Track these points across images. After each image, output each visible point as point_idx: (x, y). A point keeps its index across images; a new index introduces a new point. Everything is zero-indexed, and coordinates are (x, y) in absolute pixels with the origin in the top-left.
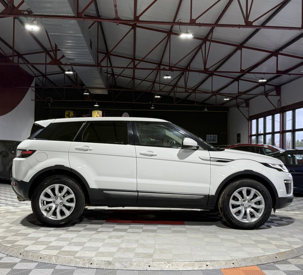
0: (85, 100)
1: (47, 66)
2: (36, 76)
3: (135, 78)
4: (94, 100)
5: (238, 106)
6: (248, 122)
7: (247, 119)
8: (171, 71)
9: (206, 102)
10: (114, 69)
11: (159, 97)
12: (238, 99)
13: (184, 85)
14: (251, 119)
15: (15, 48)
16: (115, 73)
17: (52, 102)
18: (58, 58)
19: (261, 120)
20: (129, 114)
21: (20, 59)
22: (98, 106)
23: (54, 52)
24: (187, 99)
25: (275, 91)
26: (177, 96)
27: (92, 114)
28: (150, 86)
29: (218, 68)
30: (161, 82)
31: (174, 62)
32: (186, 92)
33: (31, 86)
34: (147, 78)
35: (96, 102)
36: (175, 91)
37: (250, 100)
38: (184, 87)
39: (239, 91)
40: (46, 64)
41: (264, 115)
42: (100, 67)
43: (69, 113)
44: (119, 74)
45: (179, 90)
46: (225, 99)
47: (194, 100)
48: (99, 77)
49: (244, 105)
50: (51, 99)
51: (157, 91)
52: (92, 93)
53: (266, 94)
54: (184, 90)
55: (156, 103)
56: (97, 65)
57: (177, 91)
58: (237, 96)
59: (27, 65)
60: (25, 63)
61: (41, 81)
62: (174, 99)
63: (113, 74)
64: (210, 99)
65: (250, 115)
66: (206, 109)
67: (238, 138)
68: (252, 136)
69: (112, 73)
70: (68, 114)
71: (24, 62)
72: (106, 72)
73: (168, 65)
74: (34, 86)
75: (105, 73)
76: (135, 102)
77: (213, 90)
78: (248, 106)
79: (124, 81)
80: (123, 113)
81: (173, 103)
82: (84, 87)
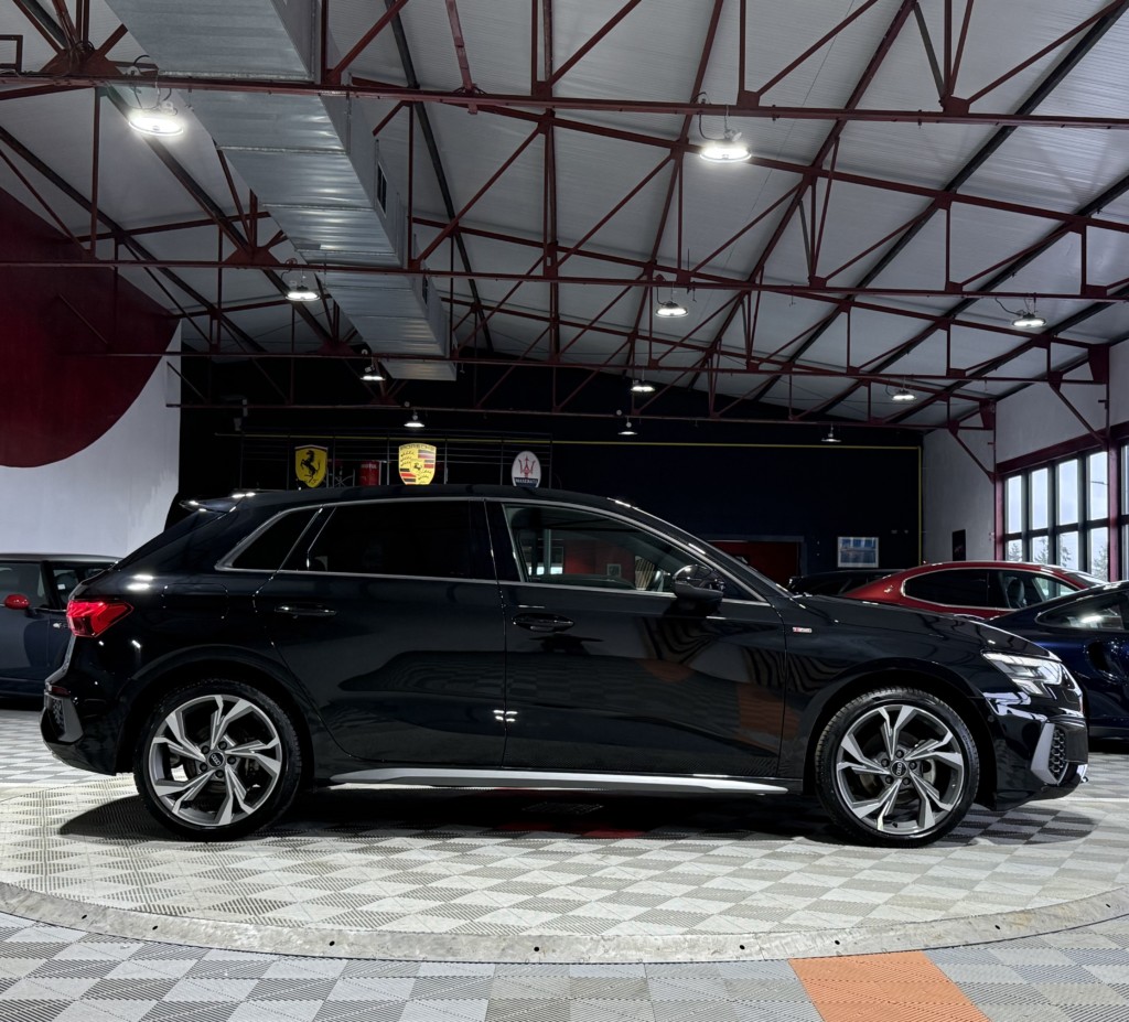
0: (369, 406)
1: (224, 270)
2: (184, 315)
3: (562, 318)
4: (407, 404)
5: (953, 425)
6: (993, 486)
7: (988, 473)
8: (686, 290)
9: (836, 411)
10: (480, 282)
11: (648, 389)
12: (953, 400)
13: (742, 343)
14: (1002, 472)
15: (101, 205)
16: (483, 303)
17: (245, 413)
18: (261, 243)
19: (1040, 477)
20: (538, 456)
21: (122, 247)
22: (419, 425)
23: (248, 222)
24: (763, 400)
25: (1087, 365)
26: (719, 390)
27: (397, 457)
28: (617, 352)
29: (869, 277)
30: (654, 336)
31: (695, 253)
32: (752, 368)
33: (168, 350)
34: (600, 320)
35: (412, 413)
36: (715, 366)
37: (999, 403)
38: (744, 353)
39: (952, 367)
40: (220, 264)
41: (1049, 458)
42: (419, 278)
43: (312, 454)
44: (495, 305)
45: (725, 362)
46: (898, 398)
47: (785, 403)
48: (419, 312)
49: (977, 420)
50: (245, 402)
51: (640, 367)
52: (395, 375)
53: (1054, 378)
54: (741, 364)
55: (642, 413)
56: (406, 267)
57: (720, 367)
58: (948, 389)
59: (146, 268)
60: (138, 262)
61: (203, 335)
62: (711, 401)
63: (477, 306)
64: (847, 399)
65: (1000, 460)
66: (831, 435)
67: (957, 550)
68: (1005, 538)
69: (472, 300)
70: (307, 457)
71: (134, 259)
72: (448, 296)
73: (676, 267)
74: (179, 350)
75: (444, 299)
76: (563, 410)
77: (851, 364)
78: (990, 423)
79: (518, 329)
80: (516, 455)
81: (707, 416)
82: (365, 351)
